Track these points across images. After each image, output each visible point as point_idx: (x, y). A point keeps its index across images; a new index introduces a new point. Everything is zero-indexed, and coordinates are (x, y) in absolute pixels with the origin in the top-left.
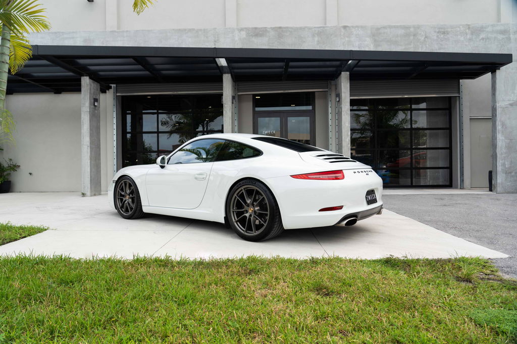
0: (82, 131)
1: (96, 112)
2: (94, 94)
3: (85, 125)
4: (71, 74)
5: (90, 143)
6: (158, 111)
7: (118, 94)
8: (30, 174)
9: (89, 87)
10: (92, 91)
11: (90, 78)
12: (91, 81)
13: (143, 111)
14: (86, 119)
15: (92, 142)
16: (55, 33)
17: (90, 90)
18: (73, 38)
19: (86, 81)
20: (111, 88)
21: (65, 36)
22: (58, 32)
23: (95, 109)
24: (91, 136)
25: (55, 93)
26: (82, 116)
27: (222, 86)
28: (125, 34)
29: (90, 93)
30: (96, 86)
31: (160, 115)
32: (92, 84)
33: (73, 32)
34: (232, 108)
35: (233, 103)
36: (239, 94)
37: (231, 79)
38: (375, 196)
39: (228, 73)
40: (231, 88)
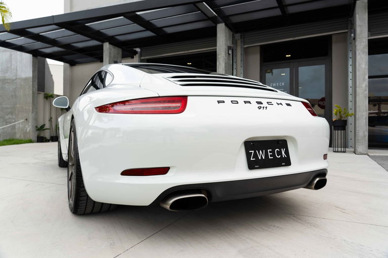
7: (142, 58)
9: (108, 52)
10: (112, 55)
11: (110, 43)
12: (111, 46)
17: (110, 53)
19: (106, 46)
20: (137, 53)
29: (110, 57)
32: (113, 49)
34: (229, 59)
35: (229, 54)
36: (245, 46)
37: (227, 28)
38: (287, 152)
39: (222, 23)
40: (224, 38)
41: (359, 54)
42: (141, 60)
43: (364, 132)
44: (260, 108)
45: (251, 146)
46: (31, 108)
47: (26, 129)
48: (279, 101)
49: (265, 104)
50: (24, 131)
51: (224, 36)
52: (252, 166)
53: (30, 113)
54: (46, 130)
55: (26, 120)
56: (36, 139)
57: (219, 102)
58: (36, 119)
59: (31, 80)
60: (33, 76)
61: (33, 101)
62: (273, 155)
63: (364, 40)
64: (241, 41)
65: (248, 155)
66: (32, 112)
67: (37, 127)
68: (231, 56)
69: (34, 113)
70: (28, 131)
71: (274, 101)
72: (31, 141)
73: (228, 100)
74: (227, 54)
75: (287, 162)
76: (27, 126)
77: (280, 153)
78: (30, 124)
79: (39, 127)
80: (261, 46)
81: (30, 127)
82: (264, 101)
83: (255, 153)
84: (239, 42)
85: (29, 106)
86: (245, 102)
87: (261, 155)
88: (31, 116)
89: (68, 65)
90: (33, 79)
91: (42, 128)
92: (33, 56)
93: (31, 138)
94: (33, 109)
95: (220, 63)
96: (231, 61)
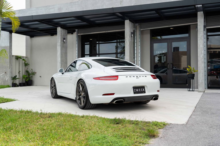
0: (57, 55)
1: (65, 45)
2: (63, 36)
3: (58, 52)
4: (51, 26)
5: (61, 61)
6: (99, 42)
8: (40, 77)
9: (60, 33)
11: (61, 28)
12: (62, 29)
13: (85, 43)
14: (59, 48)
15: (62, 61)
16: (47, 6)
17: (61, 34)
18: (54, 8)
19: (59, 29)
20: (75, 31)
21: (50, 7)
22: (48, 6)
23: (64, 43)
24: (61, 57)
25: (51, 36)
26: (58, 47)
27: (125, 26)
28: (77, 3)
30: (65, 31)
31: (100, 45)
33: (54, 5)
34: (132, 39)
35: (132, 37)
36: (141, 30)
37: (130, 22)
38: (145, 90)
39: (127, 20)
40: (129, 28)
41: (199, 40)
42: (78, 35)
43: (202, 80)
44: (137, 78)
45: (135, 88)
46: (9, 65)
47: (5, 79)
48: (143, 76)
49: (139, 77)
50: (4, 80)
51: (129, 27)
52: (135, 93)
53: (8, 69)
54: (17, 79)
55: (5, 73)
56: (11, 85)
57: (126, 77)
58: (11, 73)
59: (9, 48)
60: (10, 46)
61: (10, 61)
62: (141, 90)
63: (201, 33)
64: (139, 27)
65: (134, 90)
66: (10, 68)
67: (12, 77)
68: (133, 37)
69: (10, 69)
70: (6, 80)
71: (141, 76)
72: (9, 86)
73: (128, 76)
74: (131, 37)
75: (145, 92)
76: (6, 77)
77: (142, 90)
78: (8, 75)
79: (13, 77)
80: (151, 30)
81: (8, 77)
82: (138, 76)
83: (136, 90)
84: (138, 27)
85: (7, 64)
86: (133, 77)
87: (137, 90)
88: (9, 71)
89: (28, 37)
90: (10, 47)
91: (14, 78)
92: (10, 33)
93: (9, 84)
94: (10, 66)
95: (126, 42)
96: (133, 40)
